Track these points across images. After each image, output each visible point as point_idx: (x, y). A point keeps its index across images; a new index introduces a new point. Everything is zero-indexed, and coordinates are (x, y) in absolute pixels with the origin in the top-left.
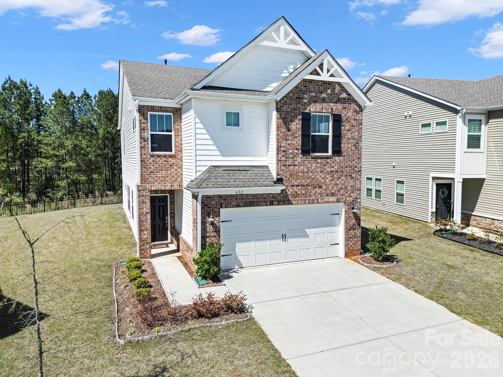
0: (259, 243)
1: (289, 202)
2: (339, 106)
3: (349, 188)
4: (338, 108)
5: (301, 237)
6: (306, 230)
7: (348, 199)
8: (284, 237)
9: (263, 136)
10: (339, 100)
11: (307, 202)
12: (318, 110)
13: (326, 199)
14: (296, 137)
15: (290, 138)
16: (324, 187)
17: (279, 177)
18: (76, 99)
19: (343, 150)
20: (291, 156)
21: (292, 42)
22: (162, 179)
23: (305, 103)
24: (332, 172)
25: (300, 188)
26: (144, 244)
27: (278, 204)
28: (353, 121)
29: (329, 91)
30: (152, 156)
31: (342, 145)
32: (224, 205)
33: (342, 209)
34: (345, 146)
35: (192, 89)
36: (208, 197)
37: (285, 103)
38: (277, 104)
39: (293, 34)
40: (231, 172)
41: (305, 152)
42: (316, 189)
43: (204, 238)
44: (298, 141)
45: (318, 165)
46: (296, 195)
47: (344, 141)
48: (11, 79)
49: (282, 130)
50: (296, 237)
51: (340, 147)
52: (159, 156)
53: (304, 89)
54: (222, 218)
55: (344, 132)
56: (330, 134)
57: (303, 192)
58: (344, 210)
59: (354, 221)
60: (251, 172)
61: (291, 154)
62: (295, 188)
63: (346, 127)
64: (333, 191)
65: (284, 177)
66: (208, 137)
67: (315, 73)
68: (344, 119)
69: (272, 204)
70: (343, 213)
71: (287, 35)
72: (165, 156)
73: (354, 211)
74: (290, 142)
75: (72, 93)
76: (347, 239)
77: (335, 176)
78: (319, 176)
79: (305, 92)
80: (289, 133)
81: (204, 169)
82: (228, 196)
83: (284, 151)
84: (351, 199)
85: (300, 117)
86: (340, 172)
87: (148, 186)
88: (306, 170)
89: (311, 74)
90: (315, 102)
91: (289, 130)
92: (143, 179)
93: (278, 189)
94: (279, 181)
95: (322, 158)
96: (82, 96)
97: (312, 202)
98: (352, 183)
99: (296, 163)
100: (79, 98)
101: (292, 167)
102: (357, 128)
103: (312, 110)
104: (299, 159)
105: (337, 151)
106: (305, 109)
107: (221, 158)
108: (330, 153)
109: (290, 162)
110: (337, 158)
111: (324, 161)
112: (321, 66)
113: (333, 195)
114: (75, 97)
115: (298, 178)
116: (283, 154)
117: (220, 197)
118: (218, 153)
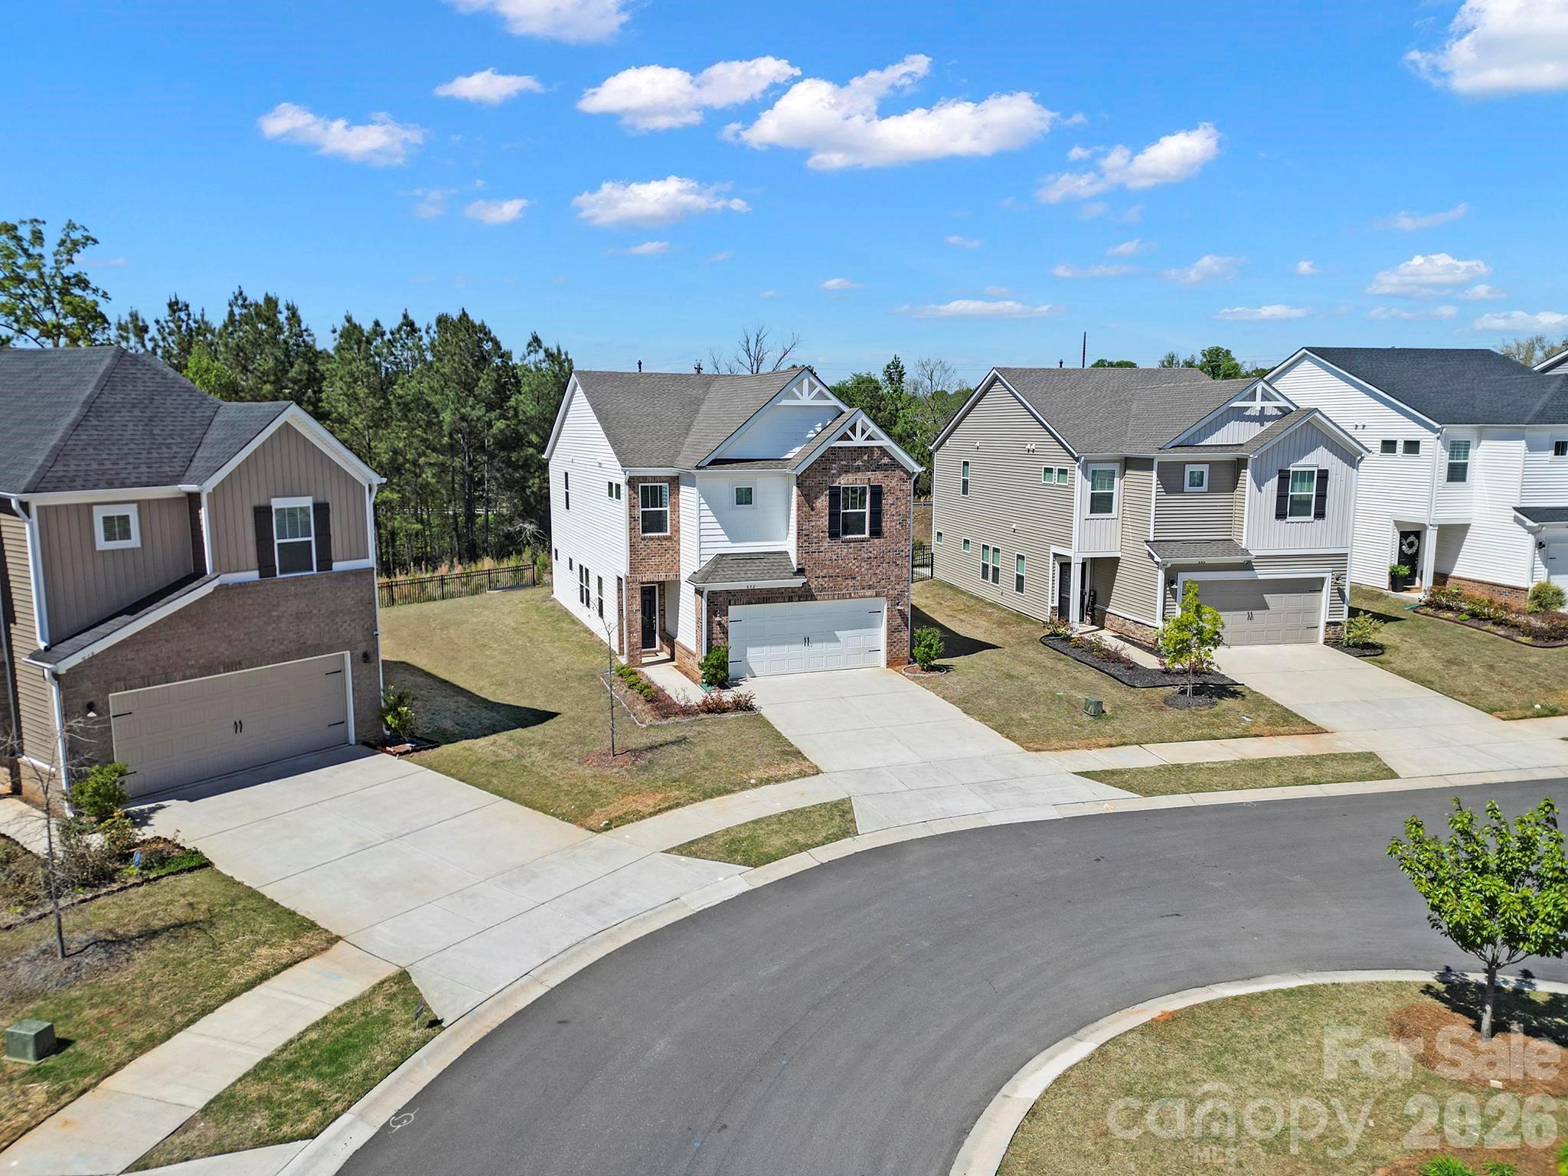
0: (774, 648)
1: (813, 598)
2: (879, 475)
3: (892, 579)
4: (876, 477)
5: (829, 641)
6: (836, 632)
7: (891, 592)
8: (807, 641)
9: (782, 513)
10: (879, 468)
11: (836, 597)
12: (850, 481)
13: (861, 592)
14: (822, 517)
15: (814, 519)
16: (859, 578)
17: (800, 567)
18: (388, 336)
19: (885, 529)
20: (815, 540)
21: (821, 396)
22: (654, 567)
23: (833, 474)
24: (870, 558)
25: (826, 579)
26: (633, 650)
27: (799, 601)
28: (898, 493)
29: (866, 458)
30: (644, 539)
31: (883, 524)
32: (732, 603)
33: (884, 605)
34: (887, 524)
35: (698, 468)
36: (715, 593)
37: (808, 477)
38: (798, 478)
39: (820, 387)
40: (742, 561)
41: (833, 535)
42: (847, 581)
43: (709, 640)
44: (824, 522)
45: (851, 550)
46: (823, 589)
47: (885, 518)
48: (244, 294)
49: (804, 509)
50: (822, 641)
51: (881, 526)
52: (651, 539)
53: (832, 457)
54: (731, 617)
55: (885, 508)
56: (867, 510)
57: (831, 585)
58: (886, 607)
59: (899, 620)
60: (766, 560)
61: (816, 538)
62: (820, 580)
63: (887, 501)
64: (871, 583)
65: (806, 567)
66: (714, 519)
67: (847, 438)
68: (885, 490)
69: (791, 600)
70: (886, 610)
71: (812, 387)
72: (659, 538)
73: (899, 607)
74: (813, 524)
75: (377, 324)
76: (890, 644)
77: (873, 563)
78: (853, 565)
79: (834, 461)
80: (813, 513)
81: (710, 558)
82: (738, 591)
83: (806, 535)
84: (896, 592)
85: (828, 492)
86: (880, 558)
87: (639, 577)
88: (834, 557)
89: (840, 439)
90: (847, 472)
91: (813, 510)
92: (633, 568)
93: (798, 582)
94: (801, 571)
95: (856, 541)
96: (399, 329)
97: (843, 597)
98: (896, 571)
99: (822, 549)
100: (392, 333)
101: (816, 554)
102: (904, 501)
103: (842, 482)
105: (876, 532)
106: (833, 482)
107: (730, 544)
108: (867, 535)
109: (814, 547)
110: (876, 540)
111: (858, 545)
112: (853, 429)
113: (870, 587)
114: (383, 334)
115: (824, 566)
116: (806, 538)
117: (728, 592)
118: (726, 538)
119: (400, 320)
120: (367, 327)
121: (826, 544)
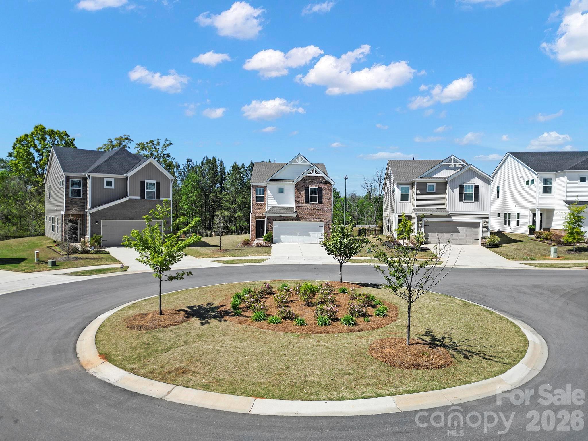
1: (300, 221)
3: (326, 216)
4: (321, 185)
5: (306, 235)
6: (309, 233)
7: (325, 220)
8: (299, 234)
9: (292, 196)
11: (307, 221)
12: (312, 186)
13: (315, 220)
14: (303, 197)
16: (315, 215)
18: (246, 168)
19: (323, 201)
20: (301, 203)
22: (259, 212)
23: (307, 184)
24: (318, 209)
25: (304, 215)
27: (295, 221)
28: (328, 190)
29: (318, 180)
30: (256, 203)
32: (275, 220)
33: (323, 224)
35: (266, 181)
36: (269, 217)
37: (298, 184)
38: (295, 185)
40: (279, 209)
41: (307, 202)
42: (311, 216)
45: (312, 207)
46: (303, 218)
47: (324, 197)
49: (298, 194)
50: (304, 234)
52: (259, 204)
53: (306, 179)
54: (275, 225)
55: (323, 194)
56: (318, 195)
57: (306, 217)
60: (286, 209)
62: (302, 215)
63: (324, 192)
65: (298, 211)
68: (323, 189)
69: (292, 221)
70: (324, 226)
72: (261, 203)
73: (327, 225)
74: (300, 198)
75: (243, 164)
77: (319, 211)
78: (313, 211)
80: (300, 195)
81: (270, 208)
82: (276, 217)
83: (298, 201)
84: (327, 221)
85: (304, 189)
86: (322, 209)
87: (254, 214)
88: (307, 209)
89: (309, 173)
90: (311, 183)
92: (253, 212)
93: (295, 215)
94: (296, 212)
95: (314, 204)
96: (249, 166)
97: (310, 221)
98: (327, 214)
99: (303, 206)
100: (247, 167)
101: (301, 207)
102: (330, 193)
103: (310, 186)
104: (304, 204)
105: (321, 202)
106: (307, 186)
107: (277, 204)
108: (317, 202)
109: (300, 205)
110: (320, 204)
112: (313, 171)
113: (318, 218)
114: (244, 167)
115: (303, 211)
117: (273, 217)
118: (276, 202)
119: (250, 163)
120: (240, 165)
121: (304, 205)
